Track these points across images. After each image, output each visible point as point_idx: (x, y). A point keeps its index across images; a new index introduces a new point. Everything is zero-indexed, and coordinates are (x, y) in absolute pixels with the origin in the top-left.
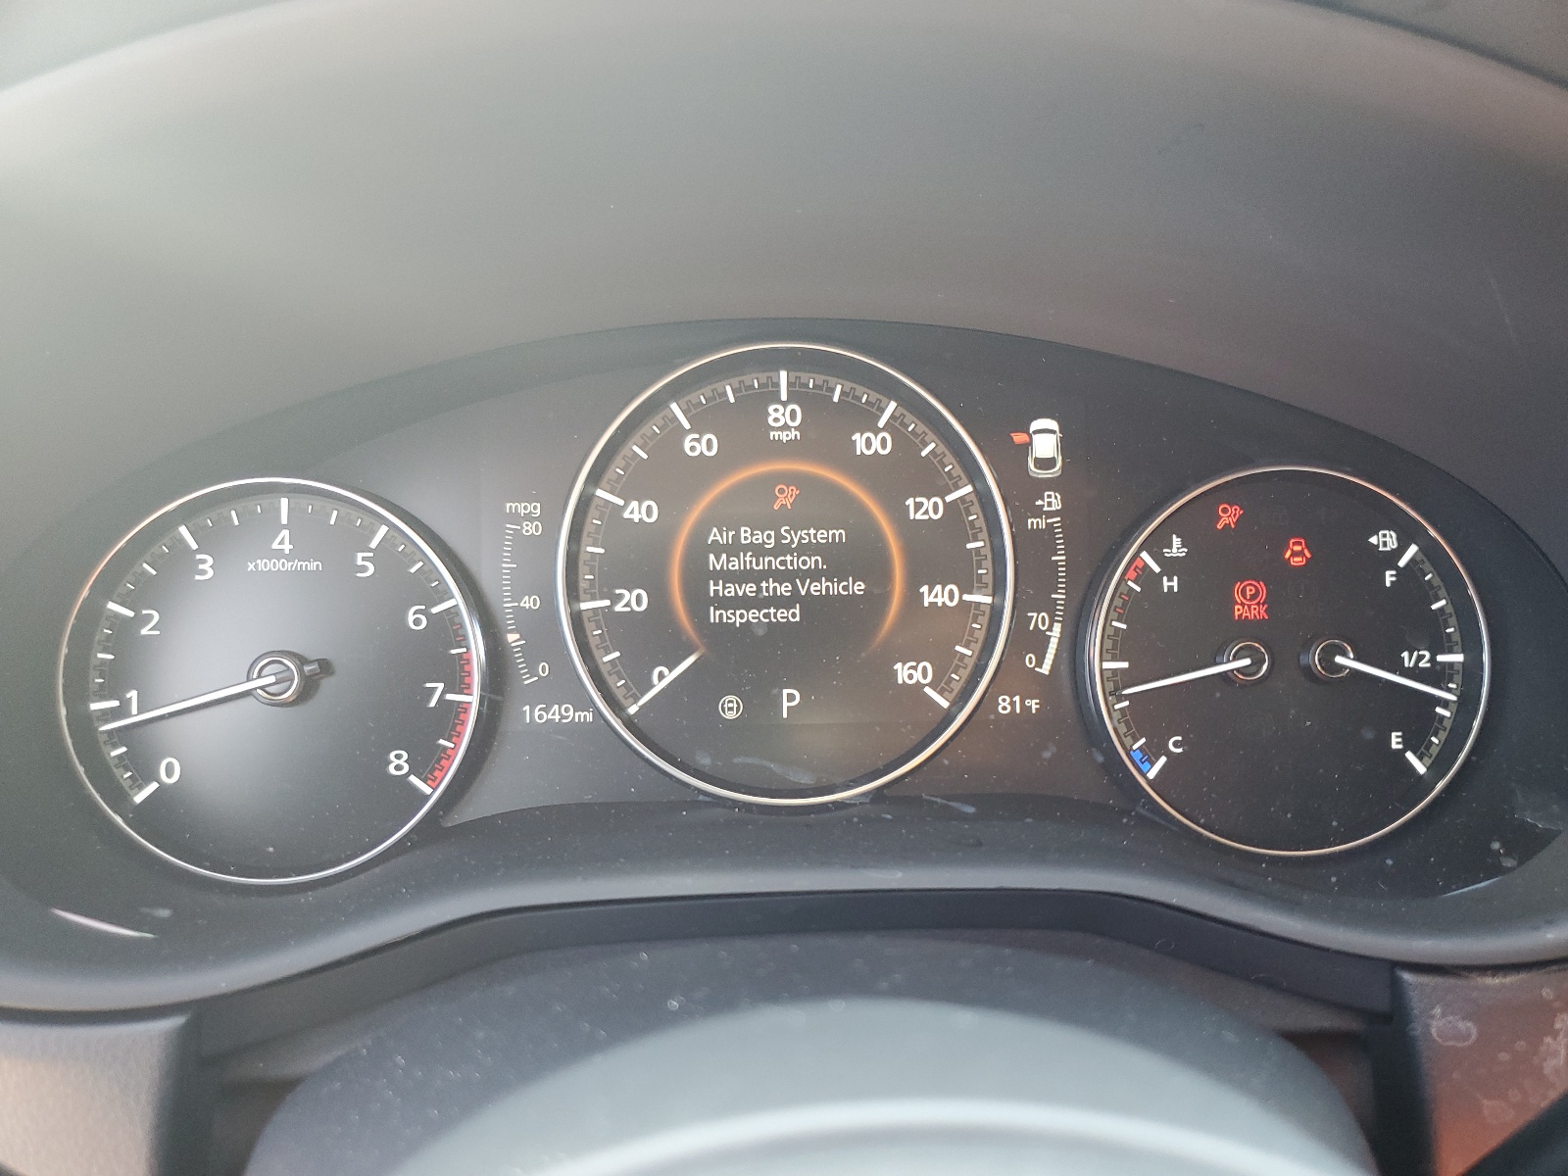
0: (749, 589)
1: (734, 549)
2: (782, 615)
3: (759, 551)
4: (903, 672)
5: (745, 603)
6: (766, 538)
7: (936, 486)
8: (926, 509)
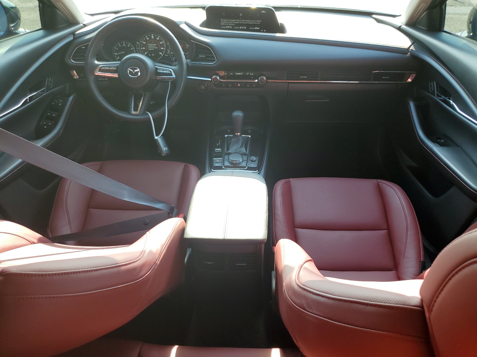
0: (151, 48)
1: (150, 45)
2: (153, 50)
3: (151, 45)
4: (160, 53)
5: (151, 49)
6: (152, 45)
7: (162, 42)
8: (161, 43)
